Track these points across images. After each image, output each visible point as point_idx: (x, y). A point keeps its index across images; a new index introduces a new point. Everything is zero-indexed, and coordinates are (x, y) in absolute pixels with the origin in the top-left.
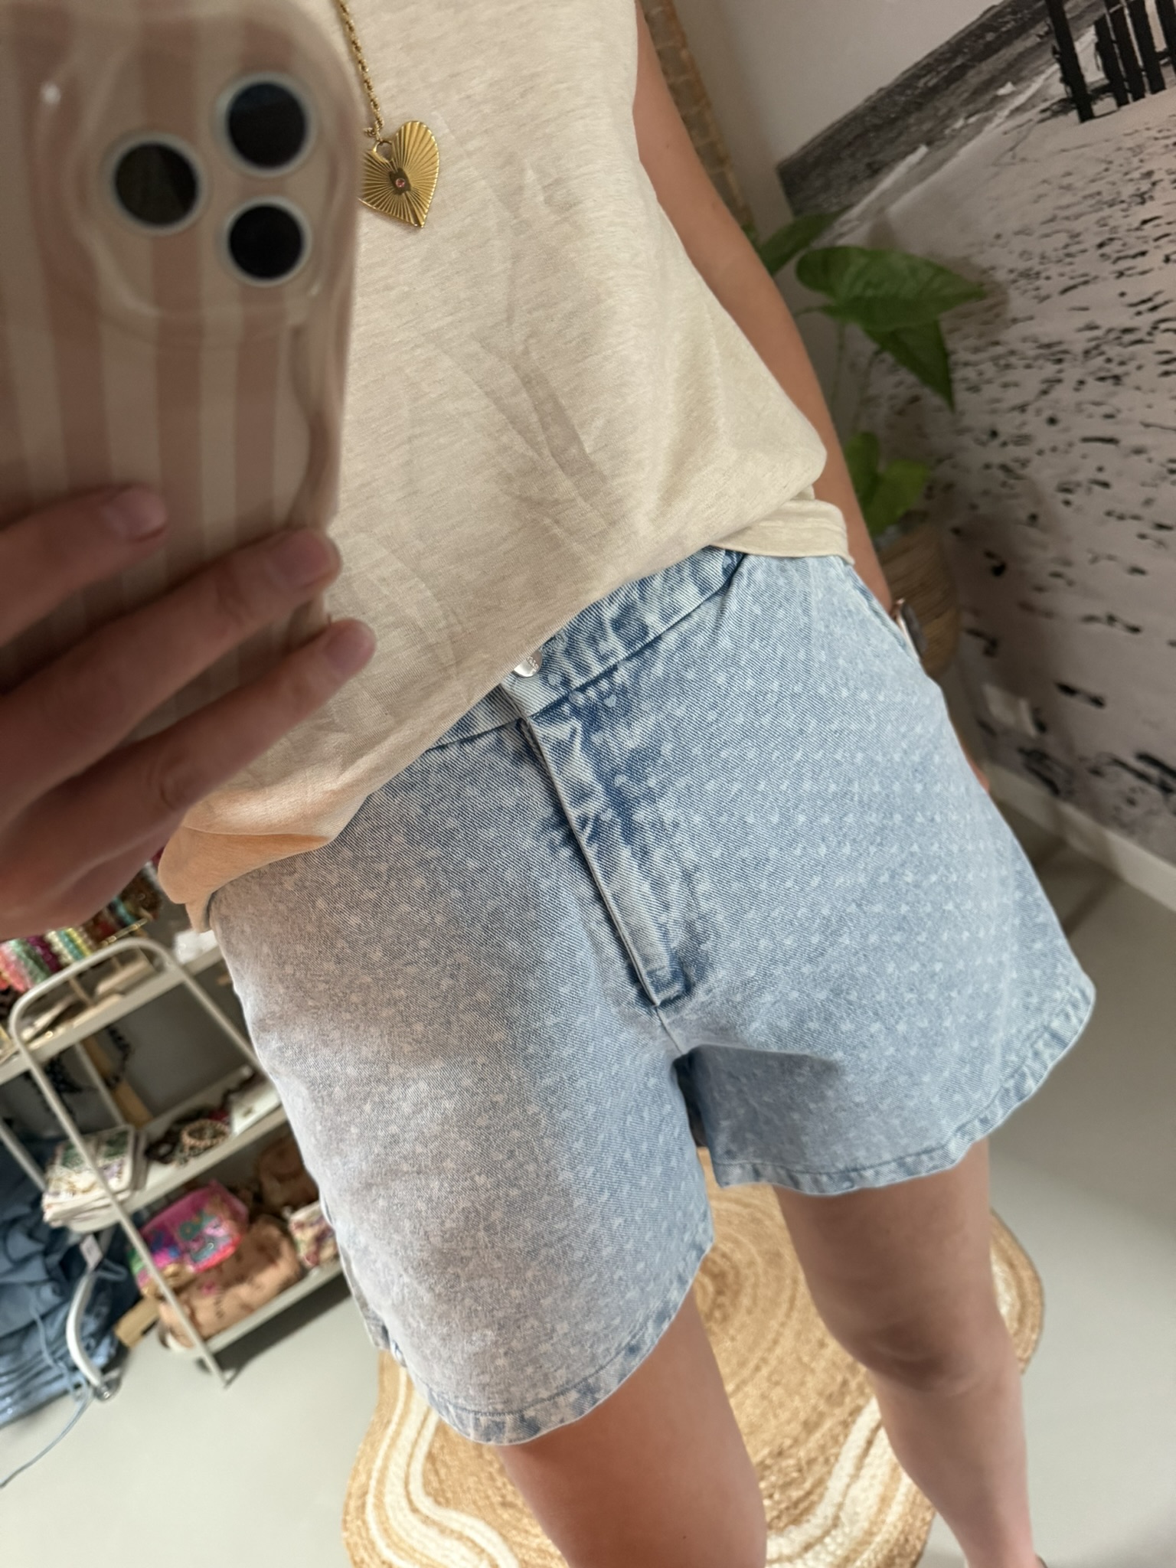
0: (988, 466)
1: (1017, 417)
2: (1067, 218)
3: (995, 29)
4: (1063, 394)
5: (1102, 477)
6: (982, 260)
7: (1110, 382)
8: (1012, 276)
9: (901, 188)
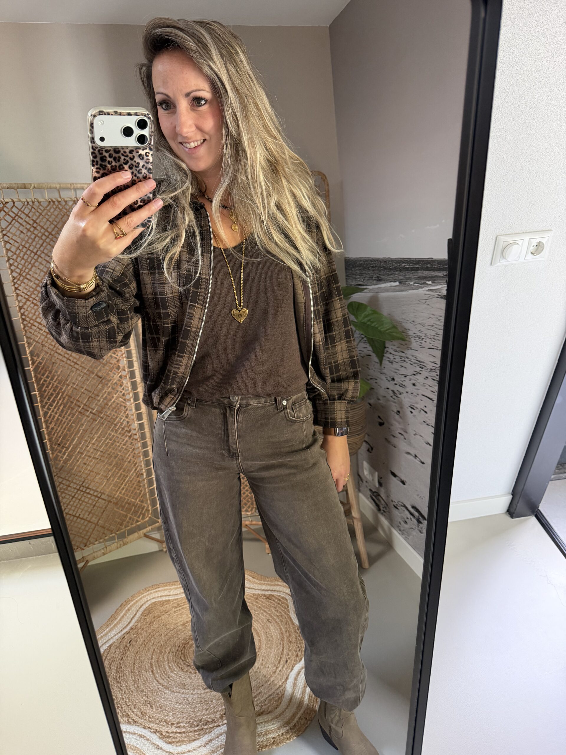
0: (388, 389)
1: (403, 378)
2: (436, 328)
3: (432, 265)
4: (420, 379)
5: (425, 409)
6: (407, 326)
7: (436, 381)
8: (414, 335)
9: (386, 290)
